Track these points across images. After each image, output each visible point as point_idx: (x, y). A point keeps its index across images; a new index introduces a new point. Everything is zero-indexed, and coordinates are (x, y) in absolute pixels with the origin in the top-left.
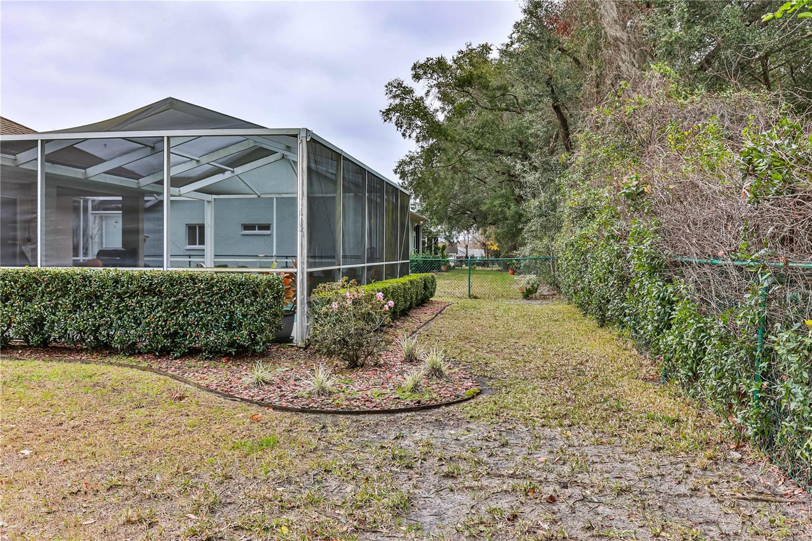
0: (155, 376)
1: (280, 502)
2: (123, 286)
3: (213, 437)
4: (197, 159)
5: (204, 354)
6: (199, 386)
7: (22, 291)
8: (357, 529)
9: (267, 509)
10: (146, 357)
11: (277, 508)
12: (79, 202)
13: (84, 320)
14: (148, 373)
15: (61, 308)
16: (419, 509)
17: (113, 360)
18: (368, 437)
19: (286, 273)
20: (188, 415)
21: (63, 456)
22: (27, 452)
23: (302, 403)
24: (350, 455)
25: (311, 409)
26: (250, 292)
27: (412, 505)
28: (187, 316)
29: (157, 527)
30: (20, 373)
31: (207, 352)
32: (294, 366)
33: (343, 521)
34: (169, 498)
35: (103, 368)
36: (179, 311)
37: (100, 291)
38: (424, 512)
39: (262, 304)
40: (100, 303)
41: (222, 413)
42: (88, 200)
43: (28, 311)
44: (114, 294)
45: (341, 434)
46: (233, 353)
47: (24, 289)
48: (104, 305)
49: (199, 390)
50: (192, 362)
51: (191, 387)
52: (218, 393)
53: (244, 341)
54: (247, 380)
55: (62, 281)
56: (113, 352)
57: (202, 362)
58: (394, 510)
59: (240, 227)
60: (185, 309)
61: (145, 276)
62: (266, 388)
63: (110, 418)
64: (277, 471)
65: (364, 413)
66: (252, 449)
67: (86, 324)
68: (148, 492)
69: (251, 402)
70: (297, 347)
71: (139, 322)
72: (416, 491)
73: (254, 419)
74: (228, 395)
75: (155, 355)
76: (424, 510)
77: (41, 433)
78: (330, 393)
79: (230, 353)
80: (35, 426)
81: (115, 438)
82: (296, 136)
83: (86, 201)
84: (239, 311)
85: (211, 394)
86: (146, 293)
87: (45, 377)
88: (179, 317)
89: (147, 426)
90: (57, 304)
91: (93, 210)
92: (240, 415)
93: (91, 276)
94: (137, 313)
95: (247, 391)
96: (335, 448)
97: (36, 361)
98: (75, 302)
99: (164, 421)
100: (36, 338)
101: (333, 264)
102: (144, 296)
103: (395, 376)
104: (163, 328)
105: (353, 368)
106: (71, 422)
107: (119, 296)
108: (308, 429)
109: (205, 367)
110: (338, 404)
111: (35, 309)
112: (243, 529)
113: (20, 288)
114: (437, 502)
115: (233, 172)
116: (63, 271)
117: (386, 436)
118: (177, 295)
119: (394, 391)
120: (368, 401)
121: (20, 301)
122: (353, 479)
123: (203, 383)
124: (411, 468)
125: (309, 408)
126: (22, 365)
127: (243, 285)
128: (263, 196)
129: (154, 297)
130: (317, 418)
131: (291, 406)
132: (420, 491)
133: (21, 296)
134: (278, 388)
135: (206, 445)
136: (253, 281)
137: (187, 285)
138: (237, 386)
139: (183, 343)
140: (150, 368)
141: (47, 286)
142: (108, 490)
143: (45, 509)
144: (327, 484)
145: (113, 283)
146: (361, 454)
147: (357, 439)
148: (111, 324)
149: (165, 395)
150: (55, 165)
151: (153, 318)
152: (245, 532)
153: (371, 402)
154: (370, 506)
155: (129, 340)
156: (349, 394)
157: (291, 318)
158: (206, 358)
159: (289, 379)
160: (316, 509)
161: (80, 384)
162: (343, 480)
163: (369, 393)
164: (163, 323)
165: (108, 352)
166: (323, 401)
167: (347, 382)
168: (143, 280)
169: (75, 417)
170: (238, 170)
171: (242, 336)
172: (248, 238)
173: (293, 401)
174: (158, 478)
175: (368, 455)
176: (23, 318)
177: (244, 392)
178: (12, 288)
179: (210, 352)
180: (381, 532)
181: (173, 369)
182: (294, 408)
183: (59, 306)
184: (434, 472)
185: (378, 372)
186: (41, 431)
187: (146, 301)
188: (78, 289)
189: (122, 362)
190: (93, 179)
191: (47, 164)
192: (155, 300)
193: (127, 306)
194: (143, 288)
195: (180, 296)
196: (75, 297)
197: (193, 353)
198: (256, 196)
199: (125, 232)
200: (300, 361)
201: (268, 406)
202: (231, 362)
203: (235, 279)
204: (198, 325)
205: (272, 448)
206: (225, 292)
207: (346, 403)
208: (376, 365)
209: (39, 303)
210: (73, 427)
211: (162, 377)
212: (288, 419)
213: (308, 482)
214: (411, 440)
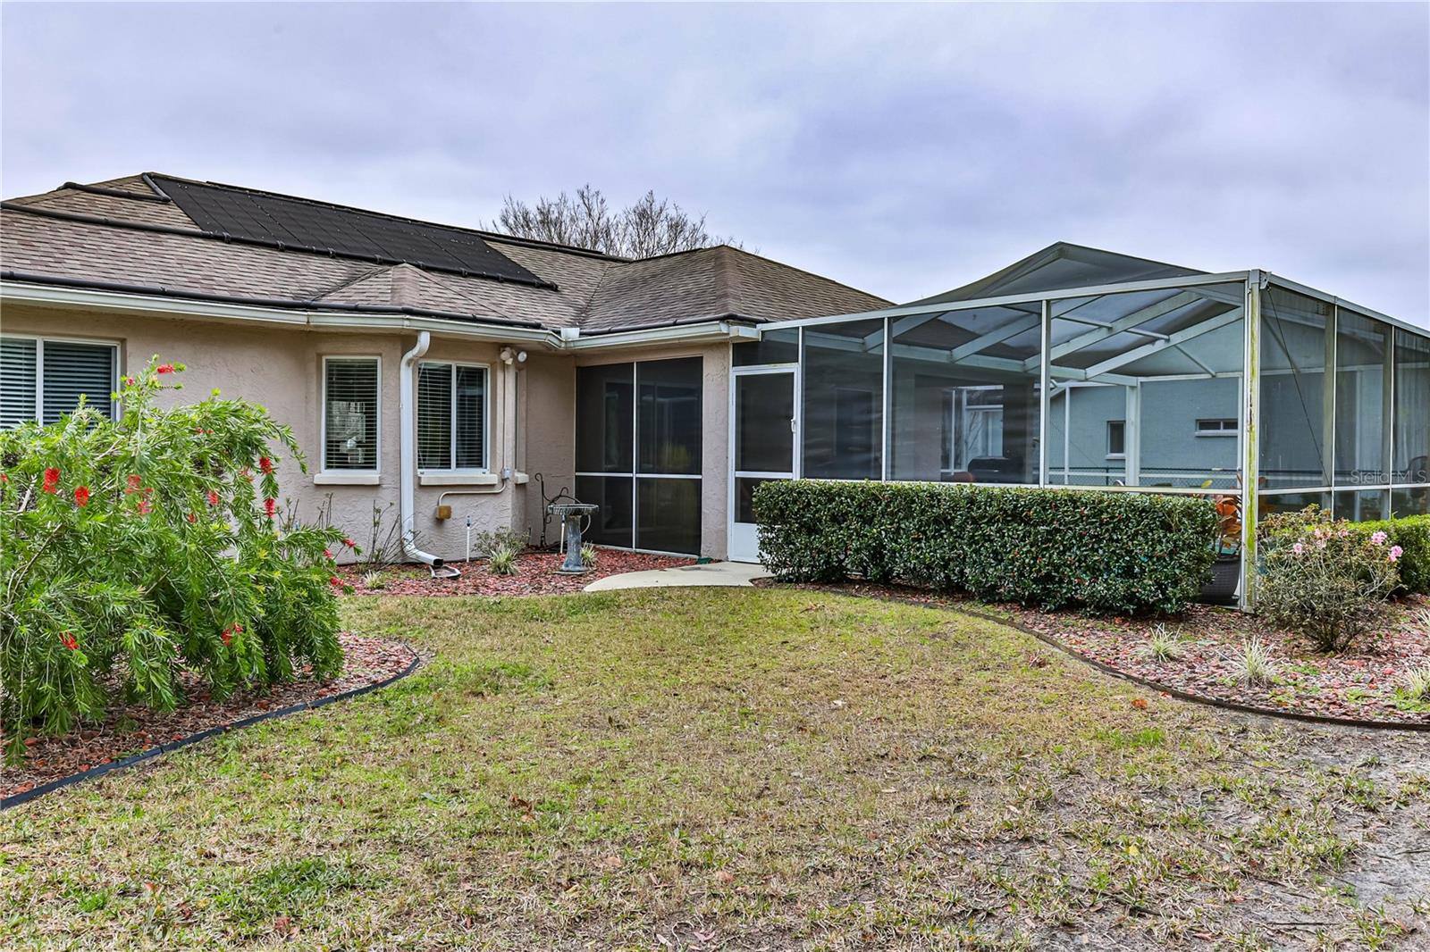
0: (1014, 632)
1: (1137, 815)
2: (979, 508)
3: (1072, 720)
4: (1110, 325)
5: (1088, 609)
6: (1071, 652)
7: (860, 510)
8: (1244, 872)
9: (1117, 821)
10: (1008, 607)
11: (1133, 822)
12: (951, 393)
13: (931, 551)
14: (1006, 629)
15: (904, 533)
16: (1363, 870)
17: (965, 608)
18: (1316, 756)
19: (1225, 496)
20: (1045, 688)
21: (879, 712)
22: (839, 703)
23: (1220, 693)
24: (1272, 775)
25: (1232, 703)
26: (1158, 523)
27: (1354, 863)
28: (1064, 553)
29: (967, 812)
30: (853, 611)
31: (1092, 607)
32: (1227, 640)
33: (1227, 858)
34: (992, 783)
35: (950, 615)
36: (1053, 546)
37: (951, 514)
38: (1372, 876)
39: (1175, 542)
40: (951, 530)
41: (1094, 691)
42: (961, 391)
43: (866, 536)
44: (968, 518)
45: (1268, 744)
46: (1131, 611)
47: (861, 508)
48: (956, 533)
49: (1071, 657)
50: (1071, 620)
51: (1060, 652)
52: (1096, 664)
53: (1148, 595)
54: (1142, 651)
55: (905, 499)
56: (967, 596)
57: (1085, 620)
58: (1316, 861)
59: (1193, 425)
60: (1062, 544)
61: (1008, 495)
62: (1170, 665)
63: (944, 678)
64: (1149, 777)
65: (1324, 720)
66: (1120, 743)
67: (933, 556)
68: (966, 770)
69: (1141, 682)
70: (1241, 612)
71: (999, 557)
72: (1370, 845)
73: (1139, 706)
74: (1109, 669)
75: (1021, 605)
76: (1372, 873)
77: (860, 684)
78: (1271, 685)
79: (1127, 611)
80: (856, 675)
81: (945, 703)
82: (1243, 282)
83: (959, 393)
84: (1141, 549)
85: (1086, 665)
86: (1009, 518)
87: (879, 619)
88: (1053, 553)
89: (987, 693)
90: (899, 528)
91: (968, 404)
92: (1119, 697)
93: (940, 494)
94: (997, 545)
95: (1139, 666)
96: (1253, 763)
97: (873, 600)
98: (920, 527)
99: (1011, 691)
100: (875, 571)
101: (1319, 484)
102: (1007, 523)
103: (1401, 672)
104: (1031, 568)
105: (1326, 651)
106: (897, 677)
107: (975, 521)
108: (1216, 729)
109: (1088, 628)
110: (1280, 701)
111: (874, 534)
112: (1076, 837)
113: (857, 506)
114: (1402, 868)
115: (1168, 341)
116: (907, 487)
117: (1349, 759)
118: (1051, 522)
119: (1388, 695)
120: (1334, 703)
121: (857, 523)
122: (1265, 807)
123: (1077, 649)
124: (1374, 811)
125: (1229, 702)
126: (856, 604)
127: (1147, 512)
128: (1220, 375)
129: (1020, 525)
130: (1239, 717)
131: (1200, 694)
132: (1378, 847)
133: (858, 516)
134: (1189, 667)
135: (1058, 728)
136: (1162, 506)
137: (1065, 509)
138: (1126, 658)
139: (1059, 592)
140: (1011, 623)
141: (887, 505)
142: (920, 760)
143: (844, 768)
144: (1222, 808)
145: (967, 504)
146: (1294, 777)
147: (1297, 757)
148: (964, 558)
149: (1021, 658)
150: (912, 347)
151: (1018, 553)
152: (1078, 842)
153: (1340, 705)
154: (1278, 849)
155: (987, 582)
156: (1304, 689)
157: (1233, 566)
158: (1092, 616)
159: (1212, 657)
160: (1188, 835)
161: (917, 633)
162: (1249, 806)
163: (1340, 692)
164: (1032, 562)
165: (961, 596)
166: (1255, 694)
167: (1307, 671)
168: (1006, 501)
169: (902, 671)
170: (1176, 338)
171: (1146, 588)
172: (1204, 442)
173: (1206, 689)
174: (983, 757)
175: (1304, 781)
176: (861, 544)
177: (1134, 667)
178: (849, 506)
179: (1098, 608)
180: (1283, 886)
181: (1042, 626)
182: (1205, 699)
183: (902, 531)
184: (1413, 824)
185: (1370, 663)
186: (861, 681)
187: (1009, 530)
188: (924, 509)
189: (976, 610)
190: (962, 363)
191: (895, 345)
192: (1020, 528)
193: (984, 535)
194: (1005, 511)
195: (1056, 525)
196: (921, 521)
197: (1071, 606)
198: (1210, 376)
199: (1007, 434)
200: (1240, 634)
201: (1166, 690)
202: (1128, 624)
203: (1135, 503)
204: (1080, 567)
205: (1152, 747)
206: (1119, 521)
207: (1295, 702)
208: (1370, 650)
209: (879, 527)
210: (898, 683)
211: (1022, 634)
212: (1190, 711)
213: (1191, 800)
214: (1393, 771)
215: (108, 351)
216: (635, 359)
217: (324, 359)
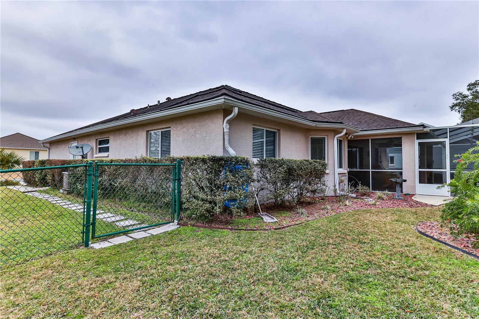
215: (275, 133)
216: (370, 138)
217: (310, 137)
